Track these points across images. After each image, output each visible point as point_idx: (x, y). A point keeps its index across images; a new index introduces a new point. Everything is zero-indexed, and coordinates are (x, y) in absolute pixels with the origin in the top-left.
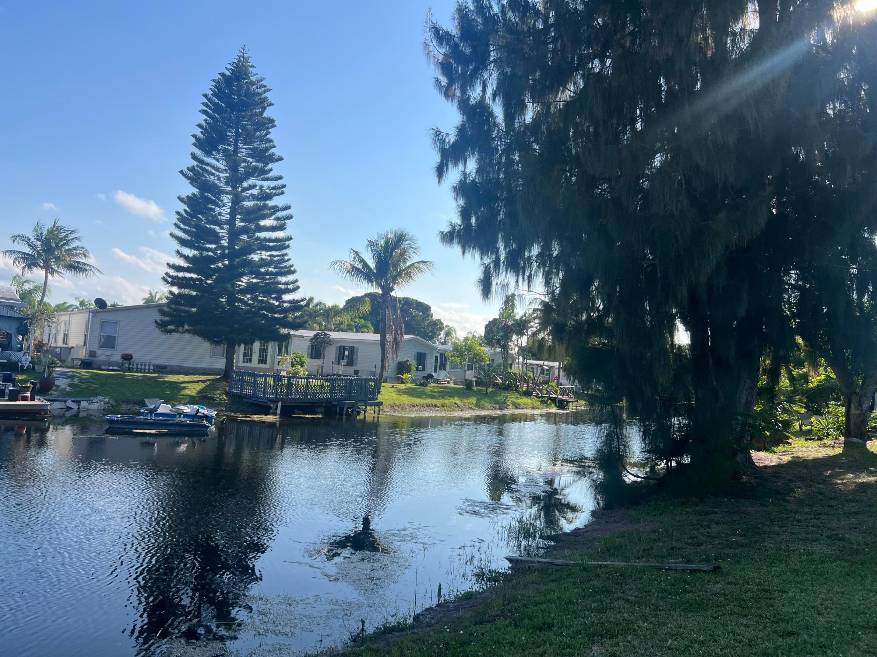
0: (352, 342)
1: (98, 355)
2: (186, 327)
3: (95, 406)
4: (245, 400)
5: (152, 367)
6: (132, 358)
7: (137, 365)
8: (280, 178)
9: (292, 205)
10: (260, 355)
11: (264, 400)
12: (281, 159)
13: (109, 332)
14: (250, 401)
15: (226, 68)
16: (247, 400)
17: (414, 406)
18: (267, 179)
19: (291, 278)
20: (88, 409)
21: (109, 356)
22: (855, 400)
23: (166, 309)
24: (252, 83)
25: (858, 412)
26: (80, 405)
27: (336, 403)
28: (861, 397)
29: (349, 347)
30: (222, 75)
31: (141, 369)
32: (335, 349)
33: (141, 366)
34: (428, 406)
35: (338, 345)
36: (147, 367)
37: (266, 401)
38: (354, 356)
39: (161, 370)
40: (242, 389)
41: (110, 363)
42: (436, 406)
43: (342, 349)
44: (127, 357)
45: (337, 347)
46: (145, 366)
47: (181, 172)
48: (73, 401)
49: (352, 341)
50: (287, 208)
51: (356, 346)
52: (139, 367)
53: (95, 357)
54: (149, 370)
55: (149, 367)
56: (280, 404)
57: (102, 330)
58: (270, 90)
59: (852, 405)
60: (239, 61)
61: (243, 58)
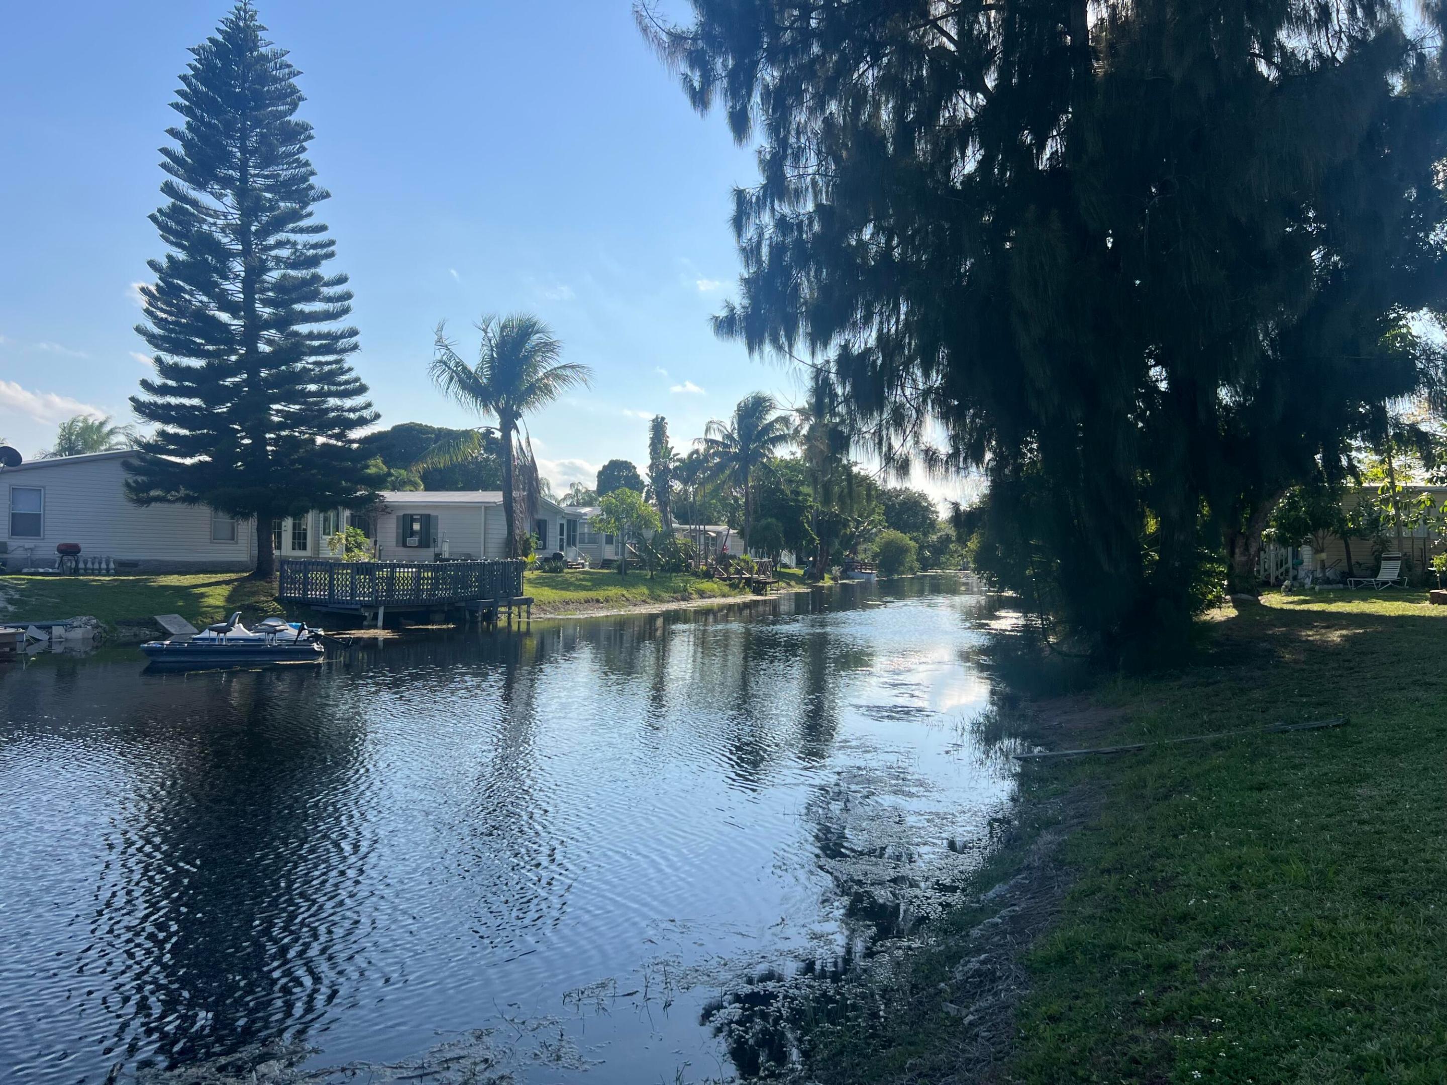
0: (425, 507)
1: (10, 549)
2: (183, 492)
3: (77, 634)
4: (313, 608)
5: (112, 565)
6: (79, 551)
7: (86, 563)
8: (322, 228)
9: (349, 276)
10: (294, 534)
11: (353, 606)
12: (326, 195)
13: (24, 508)
14: (324, 610)
15: (218, 30)
16: (319, 608)
17: (567, 603)
18: (301, 231)
19: (358, 401)
20: (67, 640)
21: (31, 549)
23: (136, 462)
24: (264, 58)
26: (51, 633)
27: (463, 604)
29: (421, 515)
30: (212, 40)
31: (93, 569)
32: (395, 521)
33: (93, 564)
34: (587, 601)
35: (401, 513)
36: (104, 566)
37: (358, 606)
38: (432, 531)
39: (127, 569)
40: (305, 591)
41: (35, 563)
42: (598, 601)
43: (407, 521)
44: (70, 550)
45: (398, 517)
46: (100, 563)
47: (153, 218)
48: (39, 627)
49: (426, 505)
50: (341, 280)
51: (432, 513)
52: (89, 565)
53: (5, 552)
54: (108, 570)
55: (108, 564)
56: (381, 611)
57: (14, 502)
58: (299, 73)
60: (238, 18)
61: (246, 12)
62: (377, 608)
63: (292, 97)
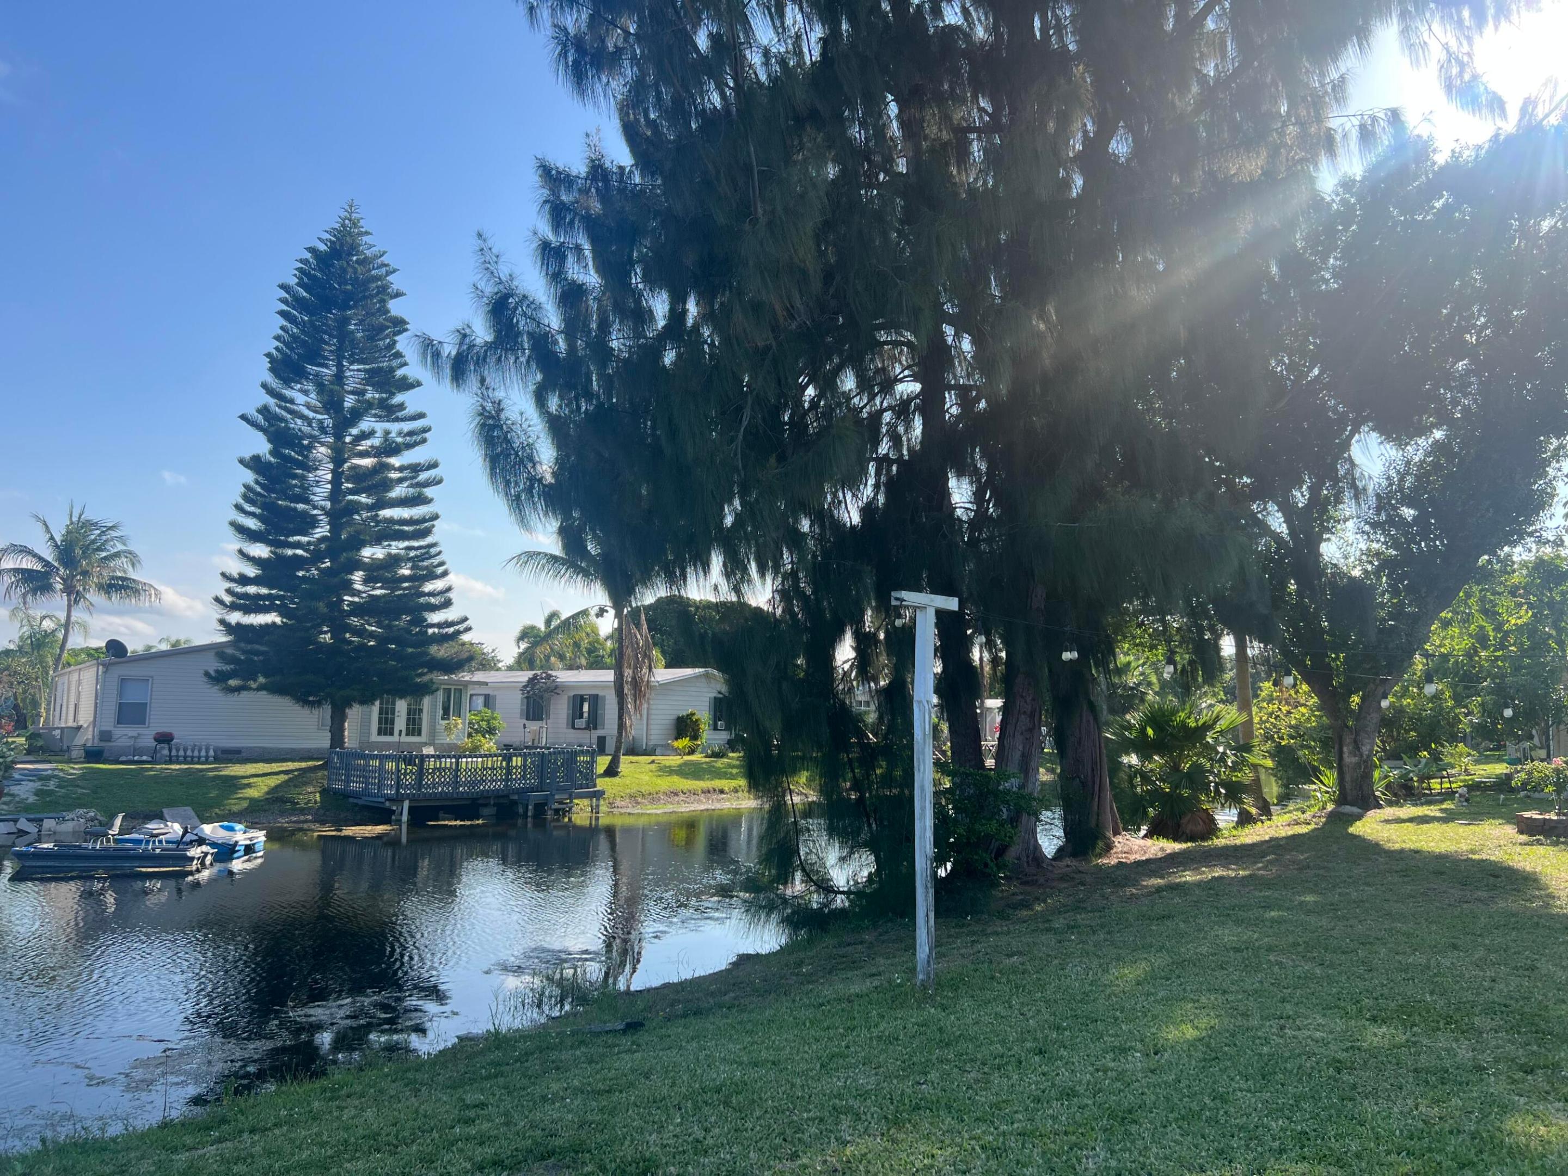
0: (594, 687)
1: (115, 737)
2: (262, 680)
3: (68, 827)
5: (212, 753)
6: (172, 740)
7: (185, 750)
8: (421, 416)
9: (440, 461)
10: (408, 720)
11: (380, 800)
12: (419, 384)
13: (133, 697)
14: (360, 802)
15: (319, 239)
16: (356, 801)
17: (676, 794)
18: (397, 420)
19: (438, 585)
20: (55, 833)
21: (135, 738)
22: (1348, 739)
23: (230, 651)
24: (364, 262)
25: (1354, 760)
26: (41, 826)
27: (516, 797)
28: (1357, 734)
29: (590, 695)
30: (312, 250)
31: (192, 757)
32: (566, 702)
33: (193, 752)
34: (706, 792)
35: (572, 694)
36: (203, 753)
37: (383, 800)
38: (599, 712)
39: (230, 756)
40: (348, 782)
41: (137, 751)
42: (722, 792)
43: (578, 700)
44: (164, 739)
45: (569, 697)
46: (200, 751)
47: (243, 417)
48: (29, 820)
49: (594, 685)
50: (434, 465)
51: (601, 693)
52: (189, 753)
53: (110, 741)
54: (207, 757)
55: (207, 752)
56: (406, 804)
57: (121, 694)
58: (394, 271)
59: (1345, 749)
60: (343, 225)
61: (350, 220)
62: (403, 801)
63: (386, 293)
